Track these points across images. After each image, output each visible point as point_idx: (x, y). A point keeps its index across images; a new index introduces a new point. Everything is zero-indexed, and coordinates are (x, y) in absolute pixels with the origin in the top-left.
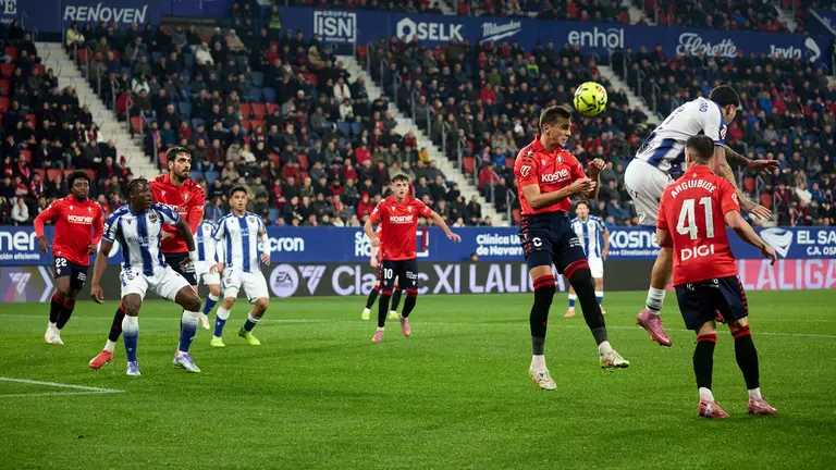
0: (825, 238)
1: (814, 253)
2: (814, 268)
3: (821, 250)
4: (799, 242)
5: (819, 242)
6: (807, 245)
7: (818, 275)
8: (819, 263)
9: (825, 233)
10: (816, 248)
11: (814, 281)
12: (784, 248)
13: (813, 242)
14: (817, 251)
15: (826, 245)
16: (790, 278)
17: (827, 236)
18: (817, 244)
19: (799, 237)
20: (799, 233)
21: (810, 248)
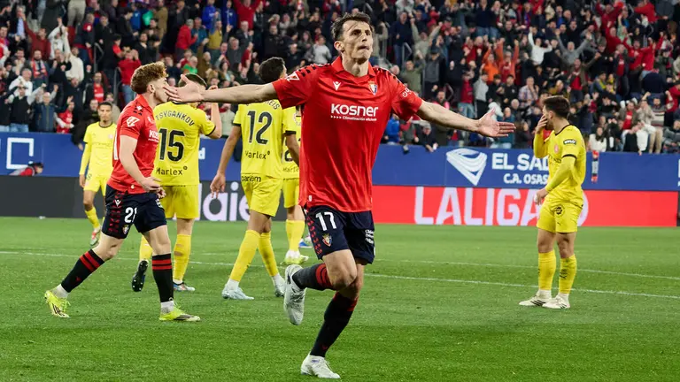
0: (527, 163)
1: (512, 182)
2: (509, 200)
3: (521, 178)
4: (495, 167)
5: (520, 167)
6: (505, 172)
7: (514, 208)
8: (516, 194)
9: (527, 157)
10: (516, 176)
11: (508, 216)
12: (475, 173)
13: (511, 167)
14: (516, 178)
15: (527, 172)
16: (479, 211)
17: (530, 161)
18: (516, 171)
19: (495, 161)
20: (495, 155)
21: (508, 175)
